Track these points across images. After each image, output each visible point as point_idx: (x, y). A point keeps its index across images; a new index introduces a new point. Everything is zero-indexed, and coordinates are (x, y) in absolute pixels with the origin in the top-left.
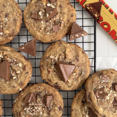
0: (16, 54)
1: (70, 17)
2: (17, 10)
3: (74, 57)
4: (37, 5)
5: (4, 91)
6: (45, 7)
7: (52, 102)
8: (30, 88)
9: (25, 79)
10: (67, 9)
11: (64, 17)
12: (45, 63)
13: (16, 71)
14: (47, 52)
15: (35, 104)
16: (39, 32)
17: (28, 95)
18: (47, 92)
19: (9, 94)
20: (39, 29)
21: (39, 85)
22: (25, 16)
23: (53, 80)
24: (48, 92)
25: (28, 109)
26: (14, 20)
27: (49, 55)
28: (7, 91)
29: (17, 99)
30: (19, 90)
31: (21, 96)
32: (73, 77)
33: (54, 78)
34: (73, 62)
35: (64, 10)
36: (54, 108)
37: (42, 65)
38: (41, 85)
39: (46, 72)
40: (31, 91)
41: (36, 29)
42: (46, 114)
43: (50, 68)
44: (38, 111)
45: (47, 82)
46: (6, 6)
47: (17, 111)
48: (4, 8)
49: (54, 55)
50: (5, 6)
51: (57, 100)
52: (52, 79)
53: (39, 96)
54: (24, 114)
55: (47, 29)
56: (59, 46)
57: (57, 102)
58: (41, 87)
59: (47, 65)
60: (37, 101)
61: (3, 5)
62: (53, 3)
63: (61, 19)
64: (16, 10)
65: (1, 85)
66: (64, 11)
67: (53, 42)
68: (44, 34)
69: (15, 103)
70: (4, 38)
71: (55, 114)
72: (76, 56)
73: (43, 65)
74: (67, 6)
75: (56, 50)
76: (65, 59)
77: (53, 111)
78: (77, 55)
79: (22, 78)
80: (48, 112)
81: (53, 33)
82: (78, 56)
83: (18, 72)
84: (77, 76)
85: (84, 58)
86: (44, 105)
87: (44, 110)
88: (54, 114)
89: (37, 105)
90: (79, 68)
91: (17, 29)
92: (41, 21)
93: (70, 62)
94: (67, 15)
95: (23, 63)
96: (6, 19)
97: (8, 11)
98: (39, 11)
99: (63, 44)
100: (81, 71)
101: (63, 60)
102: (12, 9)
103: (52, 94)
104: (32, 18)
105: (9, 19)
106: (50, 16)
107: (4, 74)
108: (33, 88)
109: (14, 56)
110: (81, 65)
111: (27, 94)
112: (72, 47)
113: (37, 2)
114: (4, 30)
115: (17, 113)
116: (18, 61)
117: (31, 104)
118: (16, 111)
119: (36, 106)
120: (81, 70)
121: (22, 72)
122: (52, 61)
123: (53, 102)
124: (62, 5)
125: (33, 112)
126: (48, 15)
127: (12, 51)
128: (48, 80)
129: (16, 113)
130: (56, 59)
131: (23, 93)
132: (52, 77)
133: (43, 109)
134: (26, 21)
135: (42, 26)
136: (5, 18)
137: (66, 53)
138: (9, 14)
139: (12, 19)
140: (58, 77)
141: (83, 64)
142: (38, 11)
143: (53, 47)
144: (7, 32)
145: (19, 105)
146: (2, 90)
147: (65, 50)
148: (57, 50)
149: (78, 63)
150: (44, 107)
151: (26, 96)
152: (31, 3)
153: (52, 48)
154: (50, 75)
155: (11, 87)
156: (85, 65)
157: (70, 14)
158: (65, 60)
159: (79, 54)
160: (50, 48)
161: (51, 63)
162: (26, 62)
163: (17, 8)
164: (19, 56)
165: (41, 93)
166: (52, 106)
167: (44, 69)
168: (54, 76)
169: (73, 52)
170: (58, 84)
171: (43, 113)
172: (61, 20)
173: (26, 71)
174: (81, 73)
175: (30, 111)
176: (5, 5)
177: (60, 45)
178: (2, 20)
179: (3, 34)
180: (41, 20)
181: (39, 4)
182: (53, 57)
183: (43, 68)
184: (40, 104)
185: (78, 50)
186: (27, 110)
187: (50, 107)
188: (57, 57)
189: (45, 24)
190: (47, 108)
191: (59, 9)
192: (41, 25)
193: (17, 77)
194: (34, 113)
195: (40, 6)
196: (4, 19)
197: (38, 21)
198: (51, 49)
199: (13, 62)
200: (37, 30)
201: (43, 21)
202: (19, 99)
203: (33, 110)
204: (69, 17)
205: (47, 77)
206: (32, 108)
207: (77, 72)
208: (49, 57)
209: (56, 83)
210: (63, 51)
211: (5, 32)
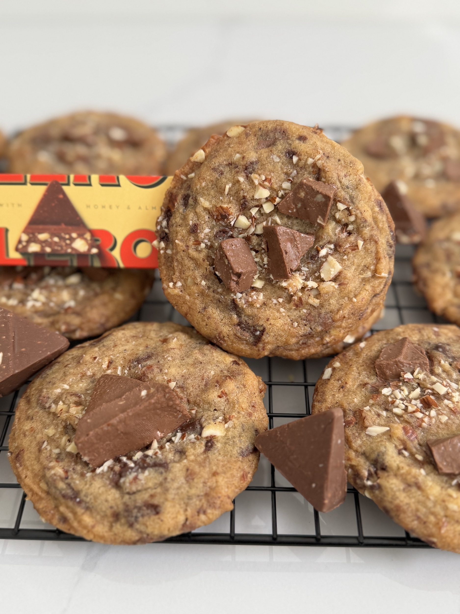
29: (338, 365)
47: (344, 403)
54: (379, 415)
58: (443, 331)
145: (352, 383)
165: (446, 344)
186: (394, 398)
202: (345, 362)
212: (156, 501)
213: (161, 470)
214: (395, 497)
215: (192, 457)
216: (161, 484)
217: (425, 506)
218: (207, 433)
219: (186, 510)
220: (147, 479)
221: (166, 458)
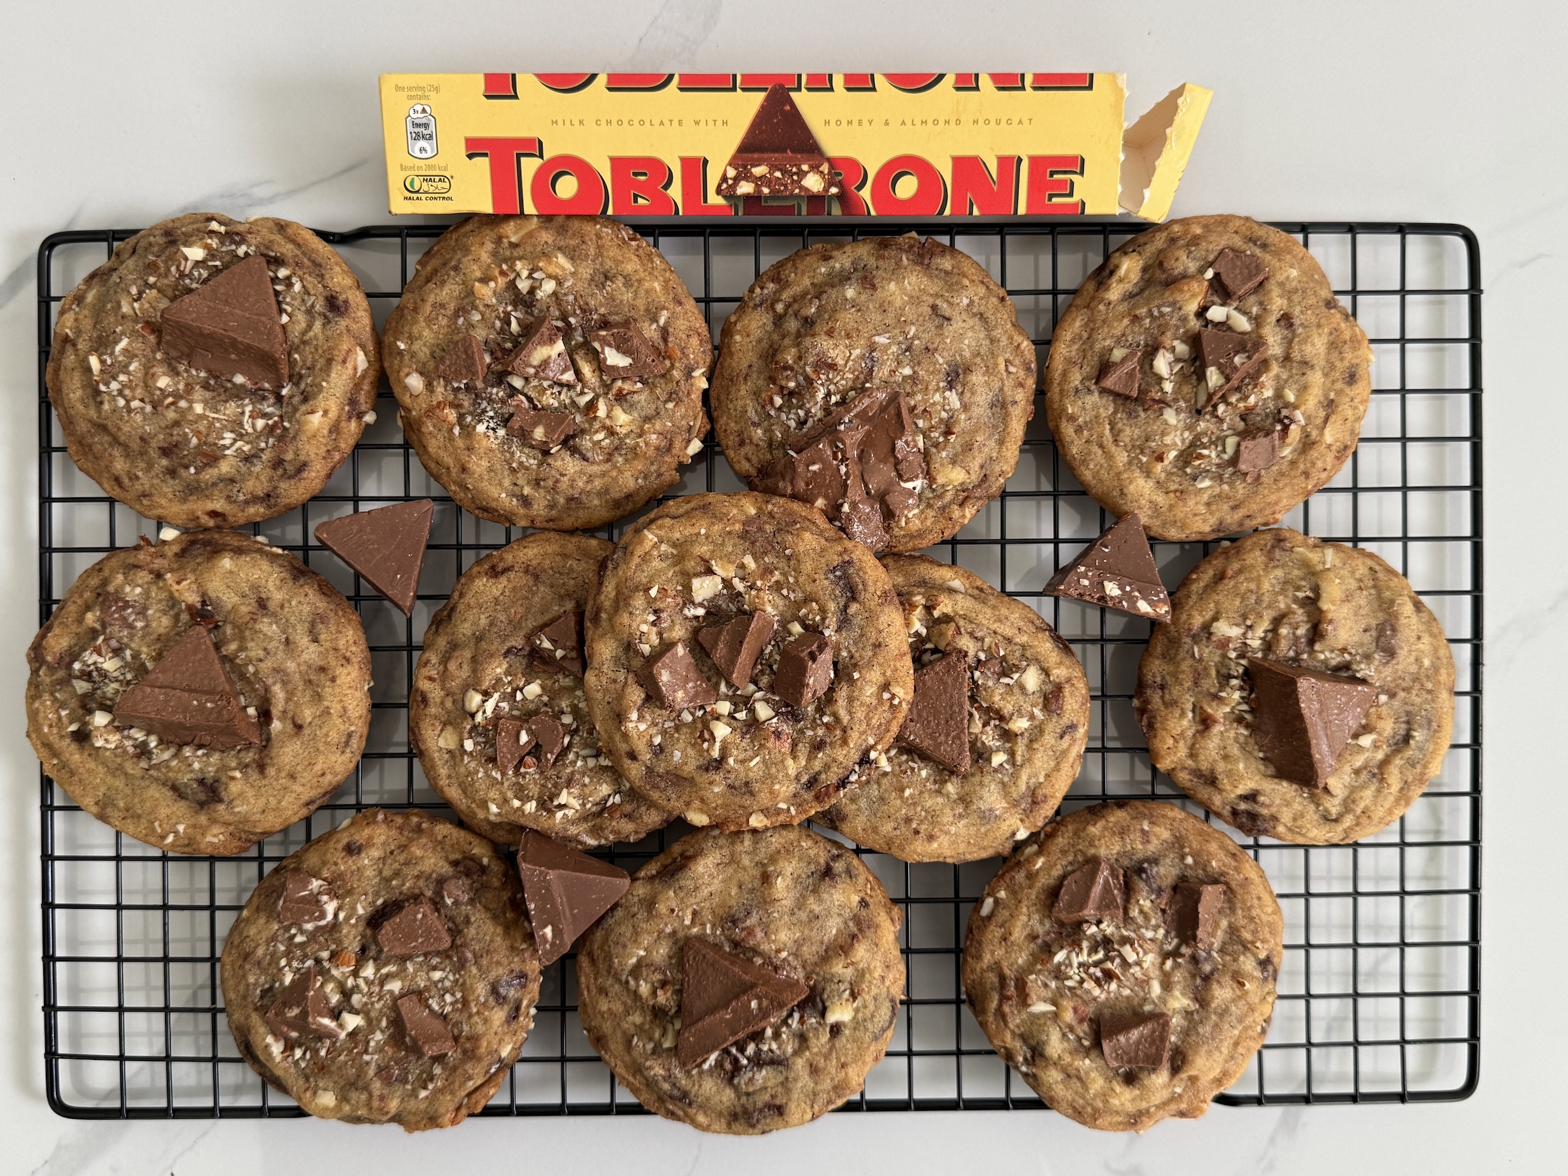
0: (1004, 611)
1: (1339, 385)
2: (1011, 338)
3: (1365, 631)
4: (1143, 311)
5: (931, 838)
6: (1194, 324)
7: (1224, 923)
8: (1084, 829)
9: (1057, 768)
10: (1325, 339)
11: (1303, 389)
12: (1185, 666)
13: (1002, 718)
14: (1194, 597)
15: (1118, 927)
16: (1148, 474)
17: (1078, 874)
18: (1189, 860)
19: (949, 860)
20: (1144, 459)
21: (1144, 816)
22: (1057, 375)
23: (1230, 774)
24: (1202, 863)
25: (1075, 961)
26: (992, 406)
27: (1208, 615)
28: (944, 840)
29: (1002, 894)
30: (1014, 834)
31: (1031, 876)
32: (1359, 761)
33: (1237, 761)
34: (1363, 666)
35: (1305, 341)
36: (1235, 960)
37: (1158, 679)
38: (1152, 816)
39: (1185, 723)
40: (1091, 844)
41: (1126, 459)
42: (1183, 994)
43: (1215, 697)
44: (1139, 975)
45: (1188, 785)
46: (949, 319)
47: (1005, 964)
48: (940, 327)
49: (1244, 618)
50: (947, 315)
51: (1254, 913)
52: (1221, 767)
53: (1147, 881)
54: (1046, 985)
55: (1200, 457)
56: (1272, 560)
57: (1252, 927)
58: (1157, 829)
59: (1196, 684)
60: (1135, 912)
61: (934, 308)
62: (1241, 299)
63: (1291, 396)
64: (1004, 341)
65: (915, 804)
66: (1308, 349)
67: (1221, 535)
68: (1176, 486)
69: (990, 917)
70: (931, 513)
71: (1240, 997)
72: (1381, 630)
73: (1163, 678)
74: (1323, 321)
75: (1253, 586)
76: (1311, 642)
77: (1227, 980)
78: (1386, 621)
79: (1042, 762)
80: (1198, 981)
81: (1231, 484)
82: (1394, 630)
83: (1020, 724)
84: (1380, 755)
85: (1426, 639)
86: (1176, 941)
87: (1173, 969)
88: (1233, 1001)
89: (1133, 935)
90: (1396, 703)
91: (1009, 454)
92: (1161, 409)
93: (1346, 666)
94: (1326, 375)
95: (1046, 672)
96: (953, 398)
97: (962, 350)
98: (1151, 351)
99: (1297, 549)
100: (1408, 722)
101: (1298, 654)
102: (982, 336)
103: (1223, 874)
104: (1104, 391)
105: (967, 395)
106: (1228, 379)
107: (948, 735)
108: (1105, 828)
109: (995, 626)
110: (1404, 684)
111: (1071, 863)
112: (1353, 572)
113: (1142, 291)
114: (935, 466)
115: (1002, 978)
116: (1017, 654)
117: (1094, 929)
118: (997, 967)
119: (1125, 941)
120: (1408, 713)
121: (1037, 723)
122: (1225, 656)
123: (1230, 926)
124: (1297, 311)
125: (1109, 975)
126: (1213, 377)
127: (976, 592)
128: (1197, 773)
129: (992, 978)
130: (1256, 643)
131: (1039, 853)
132: (1226, 757)
133: (1163, 963)
134: (1065, 410)
135: (1168, 440)
136: (948, 394)
137: (1325, 605)
138: (968, 370)
139: (982, 398)
140: (1261, 755)
141: (1416, 679)
142: (1147, 345)
143: (1236, 566)
144: (953, 476)
145: (1018, 933)
146: (917, 832)
147: (1316, 589)
148: (1259, 588)
149: (1388, 671)
150: (1175, 954)
151: (1064, 877)
152: (1102, 300)
153: (1230, 573)
154: (1212, 745)
155: (974, 818)
156: (1429, 686)
157: (1338, 364)
158: (1312, 652)
159: (1397, 618)
160: (1211, 572)
161: (1224, 671)
162: (1061, 663)
163: (1009, 326)
164: (1021, 624)
165: (1155, 861)
166: (1222, 951)
167: (1171, 704)
168: (1235, 750)
169: (1362, 599)
170: (1261, 799)
171: (1167, 986)
172: (1287, 405)
173: (1065, 721)
174: (1407, 738)
175: (1086, 973)
176: (944, 306)
177: (1277, 553)
178: (925, 401)
179: (923, 488)
180: (1163, 403)
181: (1159, 307)
182: (1235, 632)
183: (1167, 697)
184: (1149, 934)
185: (1388, 588)
186: (1071, 965)
187: (1209, 953)
188: (1260, 632)
189: (1190, 428)
190: (1195, 960)
191: (1278, 338)
192: (1163, 434)
193: (1012, 754)
194: (1113, 986)
195: (1162, 321)
196: (937, 397)
197: (1145, 410)
198: (1220, 577)
199: (987, 661)
200: (1130, 463)
201: (1178, 411)
202: (1013, 892)
203: (1109, 965)
204: (1333, 382)
205: (1192, 755)
206: (1100, 955)
207: (1380, 725)
208: (1207, 628)
209: (1252, 797)
210: (1300, 595)
211: (941, 480)
212: (778, 1102)
213: (781, 1068)
214: (1050, 1088)
215: (815, 1050)
216: (782, 1083)
217: (1083, 1098)
218: (832, 1018)
219: (812, 1107)
220: (765, 1079)
221: (784, 1053)
